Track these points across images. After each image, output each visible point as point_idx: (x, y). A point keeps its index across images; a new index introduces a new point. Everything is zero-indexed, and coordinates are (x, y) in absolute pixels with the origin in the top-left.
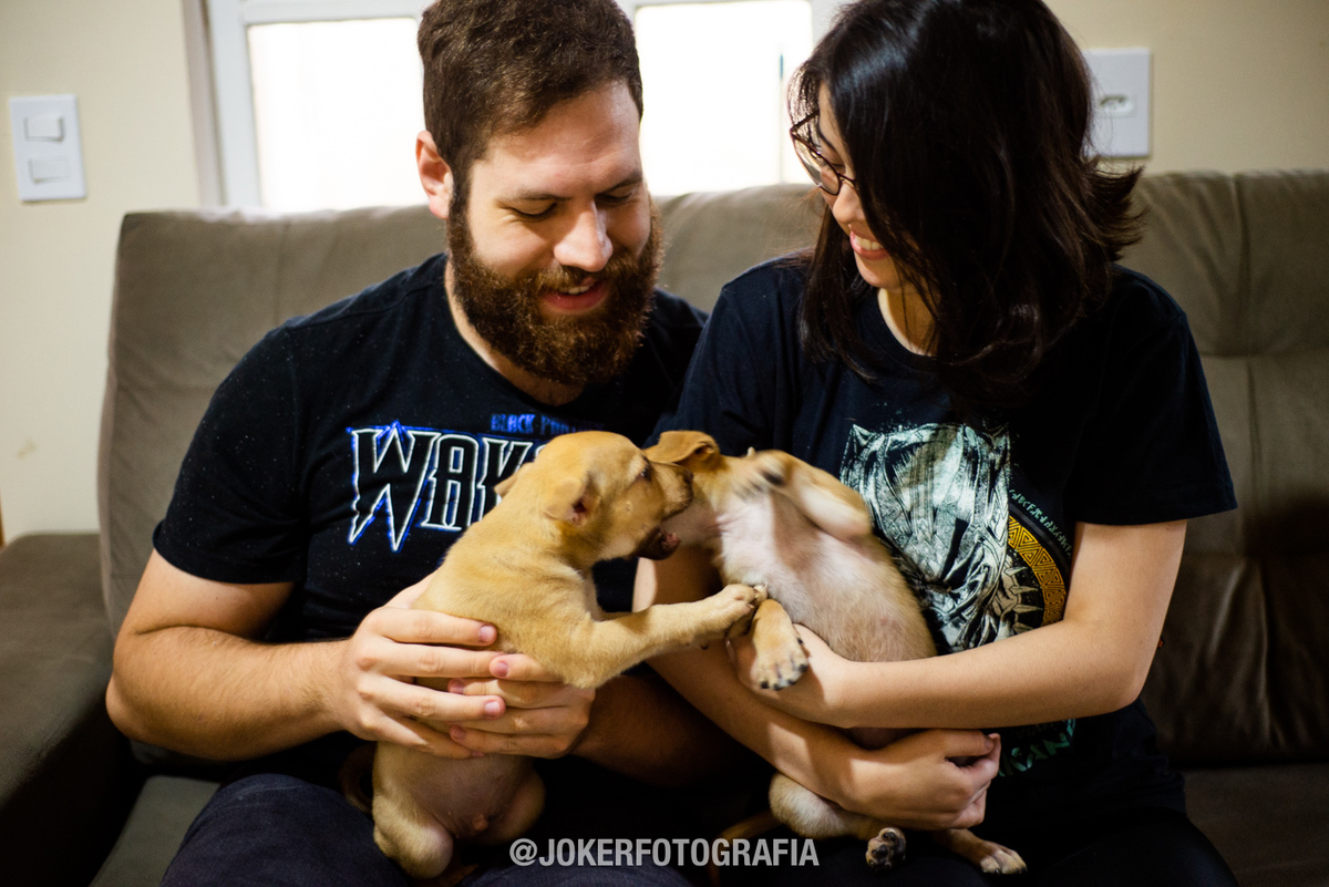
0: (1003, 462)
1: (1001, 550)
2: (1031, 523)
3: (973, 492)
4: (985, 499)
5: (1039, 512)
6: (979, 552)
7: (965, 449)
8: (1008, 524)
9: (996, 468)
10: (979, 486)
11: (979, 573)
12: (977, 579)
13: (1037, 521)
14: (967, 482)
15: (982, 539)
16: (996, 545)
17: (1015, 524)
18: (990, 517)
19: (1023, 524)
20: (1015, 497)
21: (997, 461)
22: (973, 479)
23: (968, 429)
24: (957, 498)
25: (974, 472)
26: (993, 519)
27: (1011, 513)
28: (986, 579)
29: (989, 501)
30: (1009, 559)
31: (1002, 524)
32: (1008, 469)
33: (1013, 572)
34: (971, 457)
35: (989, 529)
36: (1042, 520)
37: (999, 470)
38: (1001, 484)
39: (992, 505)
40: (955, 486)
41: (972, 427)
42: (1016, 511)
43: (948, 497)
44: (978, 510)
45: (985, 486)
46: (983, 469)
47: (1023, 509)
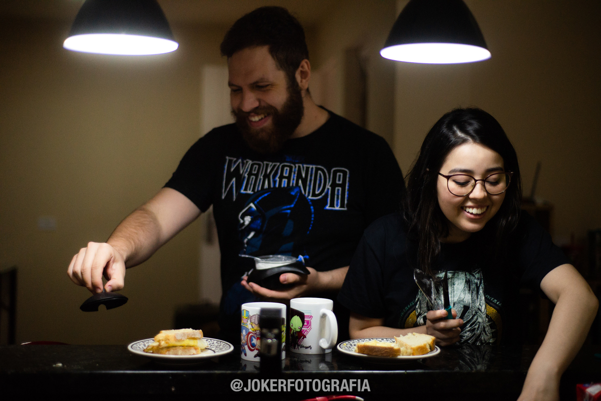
0: (481, 283)
1: (484, 316)
2: (493, 305)
3: (470, 295)
4: (475, 298)
5: (496, 301)
6: (475, 317)
7: (466, 280)
8: (486, 306)
9: (478, 285)
10: (472, 292)
11: (476, 325)
12: (476, 327)
13: (496, 304)
14: (467, 292)
15: (476, 313)
16: (482, 314)
17: (488, 306)
18: (478, 304)
19: (491, 306)
20: (486, 296)
21: (478, 283)
22: (470, 290)
23: (467, 273)
24: (463, 298)
25: (470, 288)
26: (480, 305)
27: (486, 302)
28: (479, 327)
29: (477, 298)
30: (487, 319)
31: (484, 307)
32: (483, 286)
33: (488, 324)
34: (468, 282)
35: (479, 309)
36: (498, 303)
37: (480, 286)
38: (481, 291)
39: (479, 300)
40: (462, 294)
41: (468, 272)
42: (488, 301)
43: (459, 298)
44: (473, 301)
45: (475, 293)
46: (473, 286)
47: (490, 300)
